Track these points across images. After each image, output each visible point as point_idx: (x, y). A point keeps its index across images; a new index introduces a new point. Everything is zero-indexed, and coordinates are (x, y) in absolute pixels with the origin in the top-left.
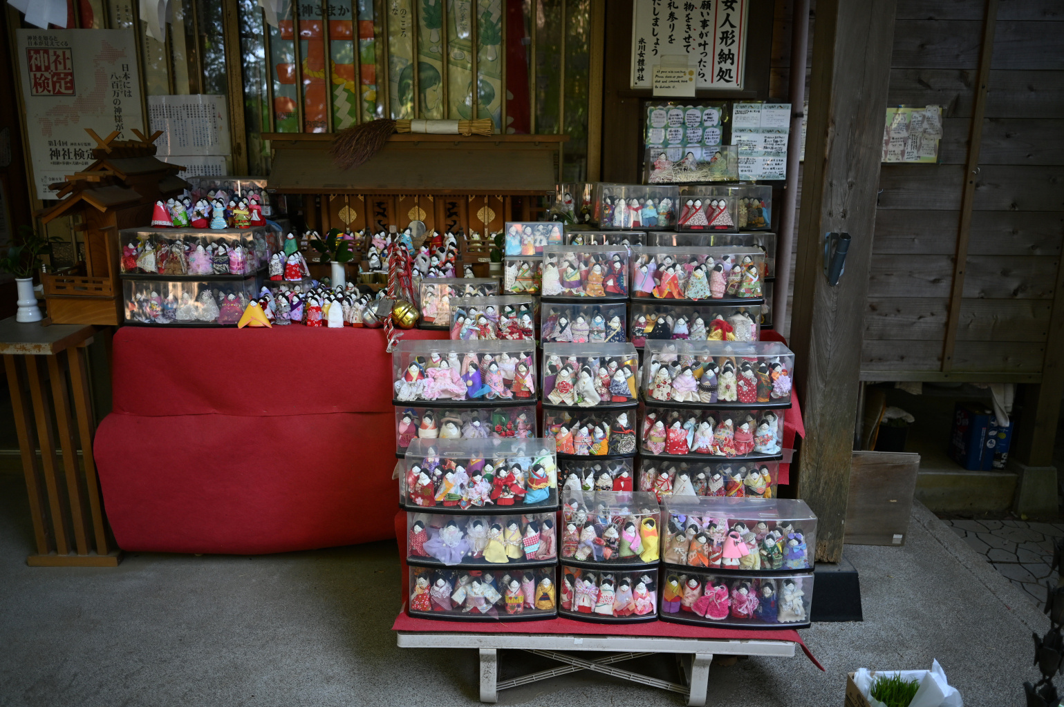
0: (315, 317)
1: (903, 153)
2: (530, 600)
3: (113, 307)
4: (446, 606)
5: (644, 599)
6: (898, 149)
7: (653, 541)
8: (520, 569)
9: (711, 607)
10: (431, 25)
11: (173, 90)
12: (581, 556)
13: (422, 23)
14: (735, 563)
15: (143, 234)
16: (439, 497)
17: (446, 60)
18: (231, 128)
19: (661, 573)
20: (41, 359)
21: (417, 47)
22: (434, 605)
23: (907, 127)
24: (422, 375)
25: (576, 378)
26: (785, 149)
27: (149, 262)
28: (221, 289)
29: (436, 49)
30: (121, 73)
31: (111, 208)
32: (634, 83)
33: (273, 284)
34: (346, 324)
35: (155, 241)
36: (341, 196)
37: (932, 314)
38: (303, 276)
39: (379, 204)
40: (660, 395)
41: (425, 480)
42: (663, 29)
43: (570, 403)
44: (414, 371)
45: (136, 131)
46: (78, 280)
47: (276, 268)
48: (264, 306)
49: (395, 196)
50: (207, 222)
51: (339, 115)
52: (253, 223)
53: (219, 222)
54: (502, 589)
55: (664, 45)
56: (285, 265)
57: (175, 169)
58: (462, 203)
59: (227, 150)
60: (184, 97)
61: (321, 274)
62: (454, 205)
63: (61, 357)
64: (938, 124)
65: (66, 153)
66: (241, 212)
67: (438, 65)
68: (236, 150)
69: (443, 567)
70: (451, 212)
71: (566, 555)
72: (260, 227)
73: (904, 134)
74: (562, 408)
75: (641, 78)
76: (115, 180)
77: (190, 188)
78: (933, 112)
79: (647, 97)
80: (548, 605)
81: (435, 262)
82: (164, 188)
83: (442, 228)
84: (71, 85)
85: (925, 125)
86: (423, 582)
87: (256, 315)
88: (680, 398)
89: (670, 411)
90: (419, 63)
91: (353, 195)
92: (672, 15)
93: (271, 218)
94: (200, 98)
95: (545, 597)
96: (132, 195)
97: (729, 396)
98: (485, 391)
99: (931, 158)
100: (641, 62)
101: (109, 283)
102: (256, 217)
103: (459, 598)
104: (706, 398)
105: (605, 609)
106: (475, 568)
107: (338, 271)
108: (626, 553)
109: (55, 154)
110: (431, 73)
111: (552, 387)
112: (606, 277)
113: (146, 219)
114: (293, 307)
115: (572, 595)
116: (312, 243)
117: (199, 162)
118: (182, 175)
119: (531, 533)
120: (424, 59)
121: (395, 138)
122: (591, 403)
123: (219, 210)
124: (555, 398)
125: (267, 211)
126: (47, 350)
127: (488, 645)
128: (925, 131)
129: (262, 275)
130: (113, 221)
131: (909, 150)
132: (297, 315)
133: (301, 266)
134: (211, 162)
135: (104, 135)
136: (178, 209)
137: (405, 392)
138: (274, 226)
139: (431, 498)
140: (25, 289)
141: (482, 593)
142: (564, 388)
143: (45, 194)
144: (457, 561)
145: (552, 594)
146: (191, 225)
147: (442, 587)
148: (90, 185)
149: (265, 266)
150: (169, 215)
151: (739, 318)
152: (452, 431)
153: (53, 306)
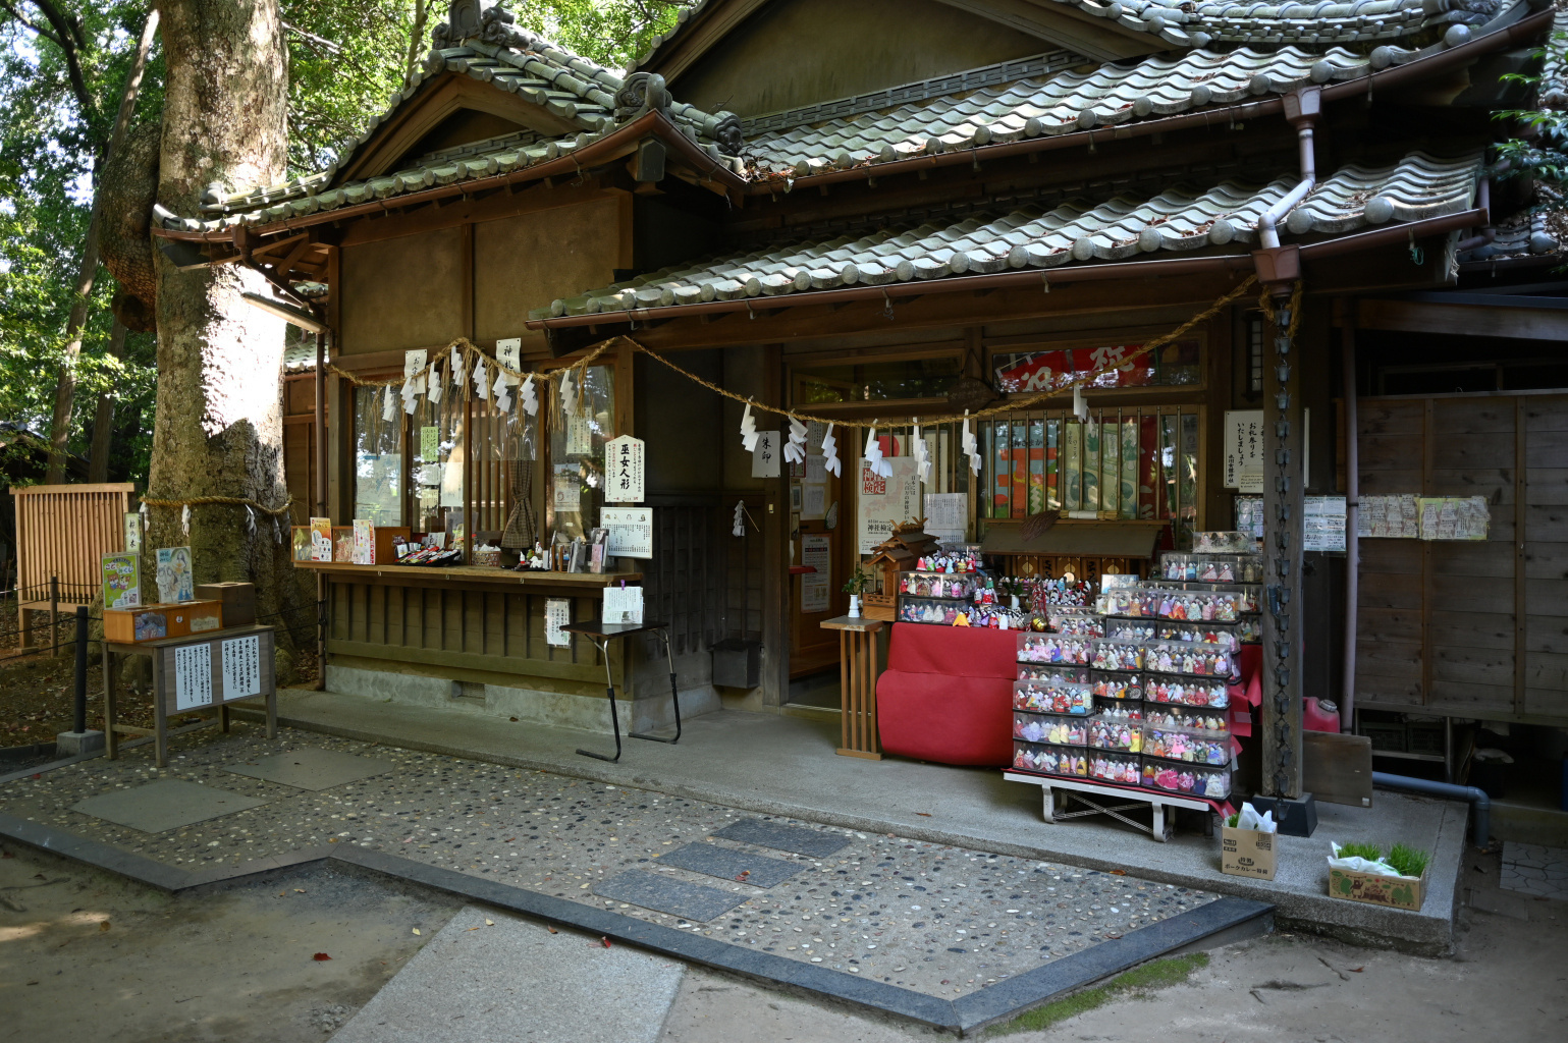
0: (994, 623)
1: (1453, 532)
2: (1073, 767)
3: (893, 612)
4: (1031, 766)
5: (1131, 773)
6: (1448, 529)
7: (1137, 741)
8: (1070, 749)
9: (1166, 782)
10: (1092, 449)
11: (938, 491)
12: (1098, 745)
13: (1087, 448)
14: (1178, 756)
15: (912, 575)
16: (1028, 705)
17: (1102, 471)
18: (969, 513)
19: (1142, 759)
20: (857, 633)
21: (1083, 463)
22: (1025, 764)
23: (1456, 512)
24: (1032, 648)
25: (1107, 655)
26: (1344, 528)
27: (912, 589)
28: (947, 605)
29: (1095, 464)
30: (910, 481)
31: (897, 560)
32: (1227, 484)
33: (976, 606)
34: (1009, 628)
35: (917, 578)
36: (1024, 556)
37: (1500, 663)
38: (994, 602)
39: (1047, 562)
40: (1152, 667)
41: (1022, 696)
42: (1246, 449)
43: (1103, 667)
44: (1027, 646)
45: (914, 518)
46: (879, 597)
47: (978, 597)
48: (967, 616)
49: (1057, 558)
50: (943, 570)
51: (1033, 505)
52: (968, 571)
53: (950, 570)
54: (1058, 759)
55: (1247, 459)
56: (983, 595)
57: (934, 538)
58: (1098, 562)
59: (966, 526)
60: (945, 495)
61: (1005, 602)
62: (1093, 563)
63: (867, 634)
64: (1484, 509)
65: (877, 527)
66: (962, 565)
67: (1095, 473)
68: (970, 526)
69: (1028, 742)
70: (1091, 567)
71: (1091, 745)
72: (972, 574)
73: (1454, 517)
74: (1099, 669)
75: (1231, 481)
76: (902, 546)
77: (941, 549)
78: (1479, 501)
79: (1235, 493)
80: (1082, 772)
81: (1074, 598)
82: (926, 550)
83: (1085, 577)
84: (884, 489)
85: (1473, 511)
86: (1020, 752)
87: (962, 620)
88: (1162, 669)
89: (1161, 677)
90: (1084, 473)
91: (1031, 556)
92: (1252, 439)
93: (982, 569)
94: (957, 496)
95: (1080, 767)
96: (909, 553)
97: (1189, 670)
98: (1061, 657)
99: (1482, 536)
100: (1231, 470)
101: (893, 599)
102: (970, 567)
103: (1037, 761)
104: (1175, 670)
105: (1110, 776)
106: (1042, 746)
107: (1015, 601)
108: (1120, 745)
109: (871, 527)
110: (1091, 478)
111: (1094, 659)
112: (1142, 605)
113: (913, 568)
114: (983, 617)
115: (1094, 767)
116: (1005, 584)
117: (949, 533)
118: (937, 542)
119: (1074, 730)
120: (1087, 470)
121: (1059, 522)
122: (1114, 667)
123: (950, 563)
124: (1096, 665)
125: (980, 564)
126: (862, 629)
127: (1047, 784)
128: (1473, 516)
129: (970, 600)
130: (898, 567)
131: (1459, 529)
132: (985, 622)
133: (993, 596)
134: (956, 533)
135: (898, 523)
136: (930, 561)
137: (1022, 656)
138: (982, 573)
139: (1023, 705)
140: (854, 599)
141: (1047, 760)
142: (1100, 659)
143: (862, 551)
144: (1035, 740)
145: (1084, 765)
146: (936, 571)
147: (1029, 755)
148: (889, 549)
149: (972, 594)
150: (925, 565)
151: (1222, 633)
152: (1044, 678)
153: (866, 609)
